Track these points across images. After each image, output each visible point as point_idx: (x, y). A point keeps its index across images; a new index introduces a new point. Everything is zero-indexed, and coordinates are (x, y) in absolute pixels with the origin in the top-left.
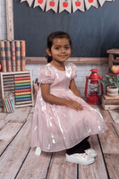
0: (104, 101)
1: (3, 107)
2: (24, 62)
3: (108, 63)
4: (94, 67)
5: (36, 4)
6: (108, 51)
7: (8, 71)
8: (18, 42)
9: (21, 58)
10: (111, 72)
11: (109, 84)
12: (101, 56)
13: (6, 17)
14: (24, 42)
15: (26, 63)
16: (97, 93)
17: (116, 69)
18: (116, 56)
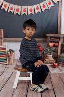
2: (3, 41)
3: (47, 41)
4: (40, 44)
5: (9, 10)
6: (47, 35)
9: (1, 38)
10: (48, 46)
11: (48, 53)
12: (43, 38)
14: (3, 30)
15: (4, 41)
17: (51, 44)
18: (51, 37)
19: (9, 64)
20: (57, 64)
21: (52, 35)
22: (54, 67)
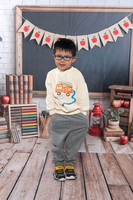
0: (105, 133)
1: (10, 138)
2: (31, 95)
3: (109, 97)
4: (97, 102)
5: (44, 42)
6: (110, 87)
7: (15, 103)
8: (26, 77)
9: (29, 91)
10: (112, 106)
11: (111, 117)
12: (104, 92)
13: (15, 53)
14: (31, 77)
15: (33, 97)
16: (99, 125)
17: (117, 103)
18: (117, 91)
19: (41, 137)
20: (126, 138)
21: (120, 88)
22: (122, 142)
